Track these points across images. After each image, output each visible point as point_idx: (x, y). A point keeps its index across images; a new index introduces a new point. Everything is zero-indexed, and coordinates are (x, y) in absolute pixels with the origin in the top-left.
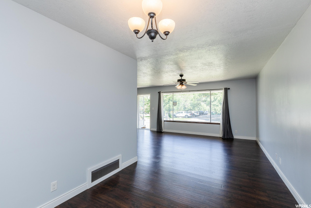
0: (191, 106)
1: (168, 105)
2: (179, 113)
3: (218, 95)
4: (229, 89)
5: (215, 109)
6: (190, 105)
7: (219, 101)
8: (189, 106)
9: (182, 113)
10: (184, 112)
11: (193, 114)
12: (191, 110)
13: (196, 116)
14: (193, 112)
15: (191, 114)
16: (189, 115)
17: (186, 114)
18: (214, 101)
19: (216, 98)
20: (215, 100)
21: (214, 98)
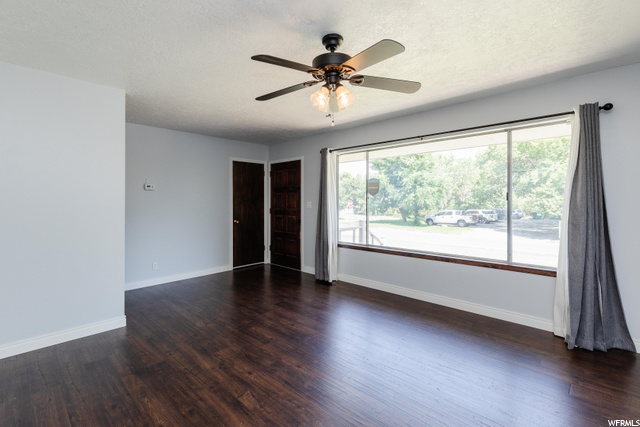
0: (474, 196)
1: (413, 195)
2: (443, 213)
3: (552, 169)
4: (608, 107)
5: (542, 206)
6: (471, 194)
7: (554, 183)
8: (468, 198)
9: (450, 213)
10: (454, 211)
11: (481, 218)
12: (474, 206)
13: (488, 222)
14: (480, 212)
15: (474, 218)
16: (468, 219)
17: (460, 217)
18: (538, 184)
19: (544, 174)
20: (544, 180)
21: (540, 175)
